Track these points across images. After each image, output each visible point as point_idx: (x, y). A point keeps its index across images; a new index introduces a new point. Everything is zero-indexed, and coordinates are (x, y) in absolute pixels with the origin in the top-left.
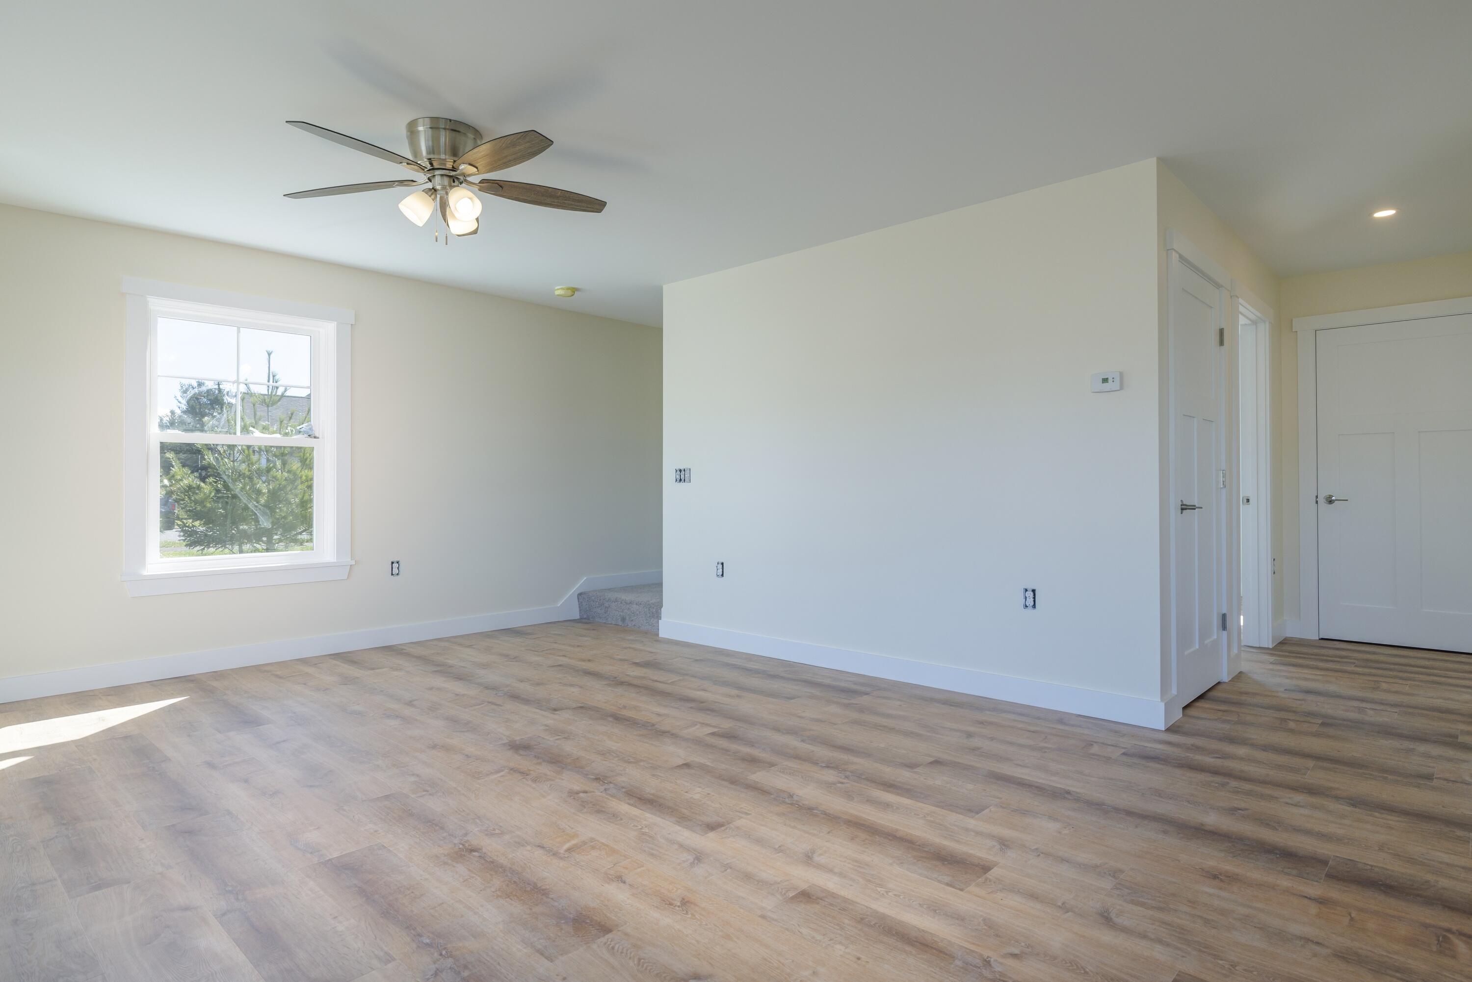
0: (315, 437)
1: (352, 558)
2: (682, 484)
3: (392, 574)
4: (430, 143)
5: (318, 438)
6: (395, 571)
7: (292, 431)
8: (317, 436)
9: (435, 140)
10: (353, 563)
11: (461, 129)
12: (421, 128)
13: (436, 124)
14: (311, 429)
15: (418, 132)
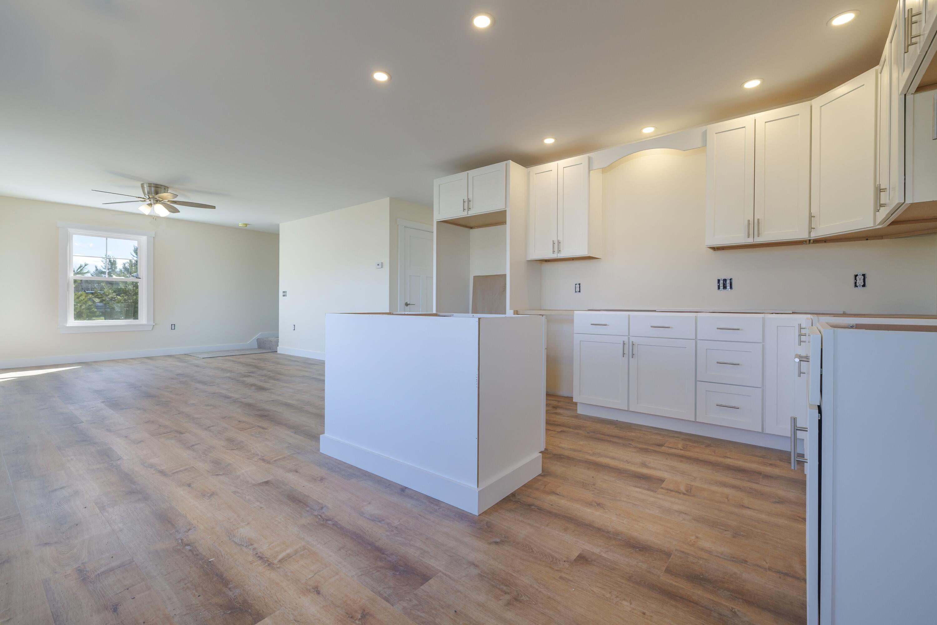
0: (139, 278)
1: (154, 322)
2: (284, 297)
3: (172, 329)
4: (148, 190)
5: (140, 278)
6: (173, 328)
7: (130, 276)
8: (140, 277)
9: (151, 190)
10: (154, 324)
11: (160, 187)
12: (145, 186)
13: (150, 185)
14: (138, 275)
15: (144, 187)
